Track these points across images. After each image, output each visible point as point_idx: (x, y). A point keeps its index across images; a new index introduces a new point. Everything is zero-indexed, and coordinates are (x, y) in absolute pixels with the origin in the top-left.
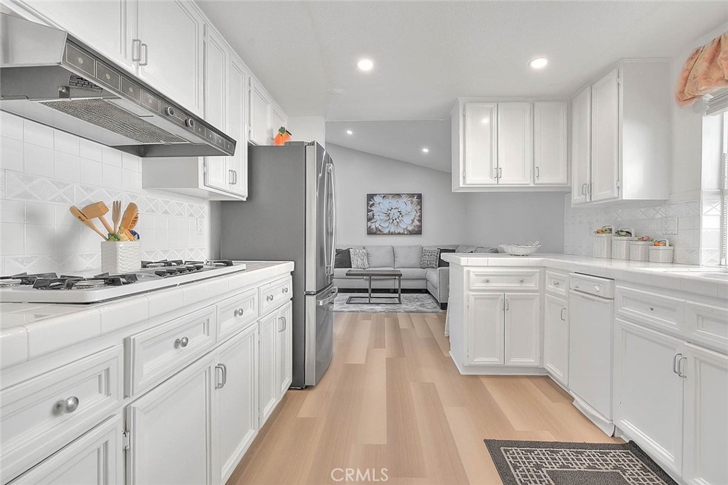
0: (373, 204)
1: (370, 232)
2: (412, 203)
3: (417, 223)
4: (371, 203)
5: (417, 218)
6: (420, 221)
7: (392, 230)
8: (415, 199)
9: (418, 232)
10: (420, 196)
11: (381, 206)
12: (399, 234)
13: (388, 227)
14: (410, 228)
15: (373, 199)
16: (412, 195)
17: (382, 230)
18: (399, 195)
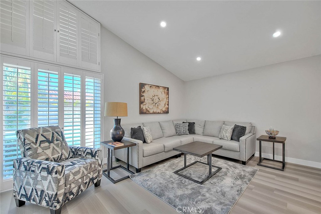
0: (144, 91)
1: (142, 112)
2: (165, 93)
3: (167, 106)
4: (143, 90)
5: (167, 103)
6: (168, 105)
7: (155, 111)
8: (166, 91)
9: (167, 112)
10: (168, 89)
11: (149, 93)
12: (158, 113)
13: (153, 108)
14: (164, 109)
15: (144, 87)
16: (165, 88)
17: (150, 111)
18: (158, 87)
